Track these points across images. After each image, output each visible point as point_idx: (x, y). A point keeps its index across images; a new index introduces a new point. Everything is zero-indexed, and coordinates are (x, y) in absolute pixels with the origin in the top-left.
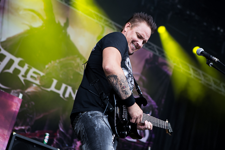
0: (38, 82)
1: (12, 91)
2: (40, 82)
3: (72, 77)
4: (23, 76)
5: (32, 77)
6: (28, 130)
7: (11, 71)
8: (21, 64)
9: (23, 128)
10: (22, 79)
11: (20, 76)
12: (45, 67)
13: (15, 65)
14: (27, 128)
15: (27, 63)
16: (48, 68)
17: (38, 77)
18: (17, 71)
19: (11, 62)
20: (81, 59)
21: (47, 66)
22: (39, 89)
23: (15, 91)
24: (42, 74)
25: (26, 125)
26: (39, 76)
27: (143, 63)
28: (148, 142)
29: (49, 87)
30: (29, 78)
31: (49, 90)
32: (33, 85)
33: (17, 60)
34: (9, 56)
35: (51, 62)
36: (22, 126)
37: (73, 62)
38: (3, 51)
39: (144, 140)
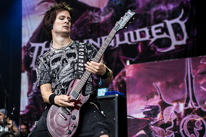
3: (90, 30)
13: (43, 49)
19: (40, 48)
20: (92, 11)
33: (43, 45)
34: (37, 45)
37: (87, 17)
38: (33, 45)
39: (183, 42)
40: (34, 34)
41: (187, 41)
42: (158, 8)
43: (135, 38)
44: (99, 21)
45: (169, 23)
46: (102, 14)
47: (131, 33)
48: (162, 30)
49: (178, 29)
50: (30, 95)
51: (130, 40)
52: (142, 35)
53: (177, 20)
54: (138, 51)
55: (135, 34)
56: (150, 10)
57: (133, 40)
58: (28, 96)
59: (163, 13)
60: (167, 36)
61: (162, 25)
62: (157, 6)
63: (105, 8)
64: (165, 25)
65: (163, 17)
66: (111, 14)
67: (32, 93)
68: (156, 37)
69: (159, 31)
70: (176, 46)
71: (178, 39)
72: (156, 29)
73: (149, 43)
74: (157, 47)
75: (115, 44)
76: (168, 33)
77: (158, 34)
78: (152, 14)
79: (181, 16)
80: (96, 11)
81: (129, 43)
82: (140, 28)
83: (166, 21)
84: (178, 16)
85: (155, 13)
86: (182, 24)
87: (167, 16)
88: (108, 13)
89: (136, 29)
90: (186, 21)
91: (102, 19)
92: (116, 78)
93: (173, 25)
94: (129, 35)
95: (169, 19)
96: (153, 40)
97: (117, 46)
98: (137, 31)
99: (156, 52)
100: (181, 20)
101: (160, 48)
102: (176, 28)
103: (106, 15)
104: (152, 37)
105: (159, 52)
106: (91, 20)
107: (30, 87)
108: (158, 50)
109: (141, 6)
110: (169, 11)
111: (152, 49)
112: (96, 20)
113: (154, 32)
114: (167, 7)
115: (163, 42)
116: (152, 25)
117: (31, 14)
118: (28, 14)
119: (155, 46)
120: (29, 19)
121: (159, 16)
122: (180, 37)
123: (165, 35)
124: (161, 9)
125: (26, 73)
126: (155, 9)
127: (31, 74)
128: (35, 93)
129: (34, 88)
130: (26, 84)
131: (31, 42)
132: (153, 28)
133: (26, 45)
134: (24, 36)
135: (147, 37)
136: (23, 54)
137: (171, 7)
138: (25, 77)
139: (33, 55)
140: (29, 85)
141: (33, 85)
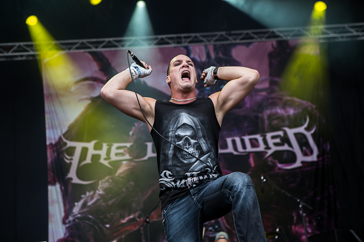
0: (127, 157)
1: (100, 182)
2: (130, 156)
4: (105, 159)
5: (117, 154)
6: (139, 217)
7: (88, 160)
8: (98, 147)
9: (132, 217)
10: (106, 163)
11: (102, 161)
12: (129, 135)
13: (91, 152)
14: (137, 214)
15: (105, 142)
16: (133, 134)
17: (125, 151)
18: (96, 158)
19: (85, 151)
21: (131, 133)
22: (133, 164)
23: (103, 181)
24: (128, 145)
25: (134, 213)
26: (126, 149)
27: (266, 61)
29: (145, 154)
30: (114, 158)
31: (146, 158)
32: (122, 164)
33: (90, 145)
34: (79, 146)
35: (134, 126)
36: (129, 215)
38: (70, 144)
39: (313, 158)
41: (318, 156)
42: (273, 111)
43: (244, 147)
45: (291, 132)
47: (238, 140)
48: (281, 140)
49: (304, 140)
50: (67, 221)
51: (235, 148)
52: (254, 143)
53: (301, 130)
54: (250, 164)
55: (243, 141)
56: (262, 112)
57: (240, 149)
58: (64, 223)
59: (281, 118)
60: (290, 149)
61: (281, 133)
62: (272, 109)
64: (285, 133)
65: (282, 124)
67: (71, 218)
68: (274, 149)
69: (278, 140)
70: (302, 162)
71: (305, 154)
72: (273, 137)
73: (265, 155)
74: (277, 161)
76: (290, 145)
77: (276, 144)
78: (265, 117)
79: (306, 125)
81: (235, 153)
82: (250, 134)
83: (287, 129)
84: (302, 125)
85: (270, 117)
86: (308, 135)
87: (287, 123)
89: (244, 135)
90: (313, 131)
93: (296, 135)
94: (234, 142)
95: (290, 127)
96: (270, 152)
98: (247, 139)
99: (276, 168)
100: (308, 129)
101: (281, 163)
102: (301, 138)
104: (268, 148)
105: (280, 169)
107: (68, 208)
108: (279, 165)
109: (248, 105)
110: (289, 116)
111: (270, 163)
113: (271, 142)
114: (286, 112)
115: (285, 156)
116: (267, 132)
118: (57, 96)
119: (274, 161)
121: (276, 122)
122: (308, 152)
123: (286, 147)
124: (277, 113)
125: (58, 186)
126: (268, 112)
127: (70, 188)
128: (78, 218)
129: (76, 210)
130: (58, 203)
131: (67, 139)
132: (269, 136)
133: (53, 142)
134: (49, 128)
135: (262, 148)
136: (50, 156)
137: (291, 112)
138: (57, 192)
139: (72, 159)
140: (65, 205)
141: (74, 206)
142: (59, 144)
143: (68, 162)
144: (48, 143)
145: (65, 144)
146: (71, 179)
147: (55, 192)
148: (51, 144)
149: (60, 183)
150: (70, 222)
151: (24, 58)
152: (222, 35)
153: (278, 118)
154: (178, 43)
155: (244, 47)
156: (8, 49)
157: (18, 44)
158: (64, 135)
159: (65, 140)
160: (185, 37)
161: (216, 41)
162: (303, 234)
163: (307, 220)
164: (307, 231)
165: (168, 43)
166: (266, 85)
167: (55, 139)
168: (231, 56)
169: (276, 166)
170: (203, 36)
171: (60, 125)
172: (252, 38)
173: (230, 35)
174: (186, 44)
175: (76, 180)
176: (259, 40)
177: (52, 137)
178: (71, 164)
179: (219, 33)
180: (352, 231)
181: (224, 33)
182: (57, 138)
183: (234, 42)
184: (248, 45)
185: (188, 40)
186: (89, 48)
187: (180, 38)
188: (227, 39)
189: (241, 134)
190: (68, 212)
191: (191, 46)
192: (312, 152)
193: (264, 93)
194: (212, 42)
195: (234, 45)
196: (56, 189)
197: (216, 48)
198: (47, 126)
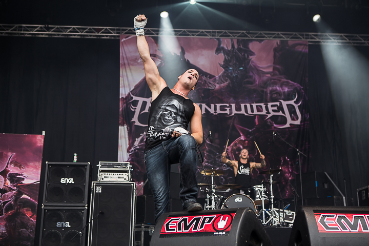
7: (146, 111)
13: (149, 105)
19: (144, 104)
20: (206, 77)
27: (272, 53)
28: (302, 123)
34: (141, 100)
38: (135, 98)
39: (298, 122)
40: (137, 87)
41: (301, 122)
42: (274, 88)
43: (252, 111)
44: (213, 88)
45: (285, 104)
46: (217, 82)
47: (248, 105)
48: (278, 108)
49: (293, 110)
51: (246, 111)
52: (259, 109)
53: (292, 102)
54: (255, 123)
55: (252, 107)
56: (266, 88)
57: (249, 112)
58: (128, 151)
59: (279, 93)
60: (283, 115)
61: (278, 103)
62: (273, 86)
63: (219, 77)
64: (281, 104)
65: (279, 97)
66: (226, 83)
67: (133, 149)
68: (272, 114)
69: (275, 108)
70: (290, 124)
71: (293, 119)
72: (272, 106)
73: (266, 118)
74: (273, 122)
75: (231, 113)
76: (283, 112)
77: (274, 111)
78: (268, 92)
79: (295, 100)
80: (210, 78)
81: (246, 114)
82: (256, 103)
83: (282, 101)
84: (293, 99)
85: (271, 92)
87: (282, 97)
88: (224, 82)
89: (253, 103)
90: (299, 104)
91: (217, 86)
92: (232, 145)
93: (287, 105)
94: (246, 107)
95: (285, 100)
96: (269, 116)
97: (233, 114)
98: (254, 105)
99: (273, 127)
100: (296, 102)
102: (291, 109)
103: (221, 83)
104: (269, 113)
105: (275, 128)
106: (204, 85)
107: (131, 142)
108: (275, 125)
109: (257, 83)
110: (284, 92)
111: (269, 123)
112: (210, 86)
113: (270, 109)
114: (283, 89)
115: (279, 119)
116: (269, 102)
117: (133, 65)
118: (129, 64)
119: (271, 122)
120: (130, 69)
121: (275, 96)
122: (295, 118)
123: (280, 113)
124: (276, 89)
125: (126, 126)
126: (271, 88)
127: (133, 129)
128: (137, 149)
129: (136, 143)
130: (125, 138)
131: (133, 95)
132: (270, 104)
133: (124, 97)
134: (122, 87)
135: (264, 112)
136: (121, 106)
137: (286, 90)
138: (125, 131)
139: (135, 109)
140: (129, 140)
141: (136, 140)
142: (128, 98)
143: (133, 110)
144: (120, 97)
145: (132, 98)
146: (134, 122)
147: (123, 131)
148: (123, 98)
149: (127, 125)
150: (132, 151)
151: (108, 38)
152: (243, 33)
153: (276, 93)
154: (213, 36)
155: (258, 42)
156: (98, 31)
157: (105, 28)
158: (131, 92)
159: (132, 96)
160: (218, 32)
161: (238, 37)
162: (287, 173)
163: (290, 163)
164: (289, 170)
165: (206, 35)
166: (271, 70)
167: (125, 95)
168: (249, 48)
169: (273, 125)
170: (231, 33)
171: (129, 85)
172: (264, 37)
173: (249, 33)
174: (218, 37)
175: (137, 123)
176: (268, 39)
177: (124, 93)
178: (135, 111)
179: (242, 31)
180: (326, 173)
181: (244, 32)
182: (127, 94)
183: (251, 38)
184: (260, 41)
185: (220, 34)
186: (153, 34)
187: (215, 32)
188: (247, 36)
189: (251, 102)
190: (131, 144)
191: (222, 39)
192: (297, 119)
193: (269, 75)
194: (236, 37)
195: (251, 40)
196: (124, 128)
197: (238, 41)
198: (121, 86)
